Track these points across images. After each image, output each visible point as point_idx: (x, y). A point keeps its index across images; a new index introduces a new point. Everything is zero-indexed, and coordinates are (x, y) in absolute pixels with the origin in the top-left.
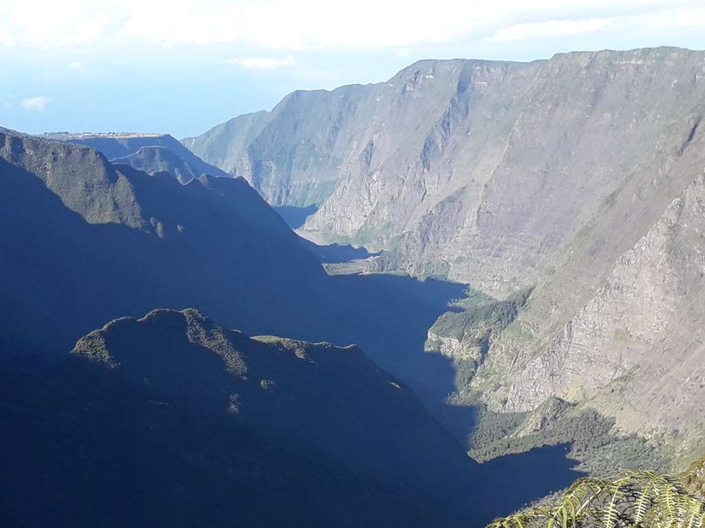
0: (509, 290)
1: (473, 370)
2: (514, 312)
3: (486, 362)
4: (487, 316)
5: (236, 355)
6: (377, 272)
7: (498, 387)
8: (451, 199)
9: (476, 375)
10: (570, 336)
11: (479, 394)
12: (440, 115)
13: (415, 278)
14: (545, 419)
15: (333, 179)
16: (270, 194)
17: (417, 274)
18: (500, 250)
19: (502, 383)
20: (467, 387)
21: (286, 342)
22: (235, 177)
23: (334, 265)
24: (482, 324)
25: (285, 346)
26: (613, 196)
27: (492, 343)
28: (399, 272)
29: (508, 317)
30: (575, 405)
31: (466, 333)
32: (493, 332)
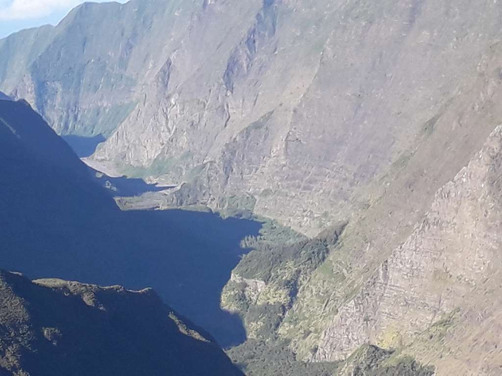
0: (320, 226)
1: (281, 315)
2: (325, 251)
3: (294, 307)
4: (296, 255)
5: (17, 301)
6: (175, 207)
7: (307, 333)
8: (257, 126)
9: (284, 321)
10: (386, 277)
11: (287, 341)
12: (244, 32)
13: (217, 214)
14: (358, 369)
15: (126, 102)
16: (56, 119)
17: (219, 209)
18: (310, 182)
19: (312, 329)
20: (274, 334)
21: (73, 285)
22: (16, 100)
23: (128, 199)
24: (290, 264)
25: (72, 290)
26: (432, 122)
27: (301, 285)
28: (199, 207)
29: (318, 256)
30: (391, 353)
31: (273, 274)
32: (302, 273)
